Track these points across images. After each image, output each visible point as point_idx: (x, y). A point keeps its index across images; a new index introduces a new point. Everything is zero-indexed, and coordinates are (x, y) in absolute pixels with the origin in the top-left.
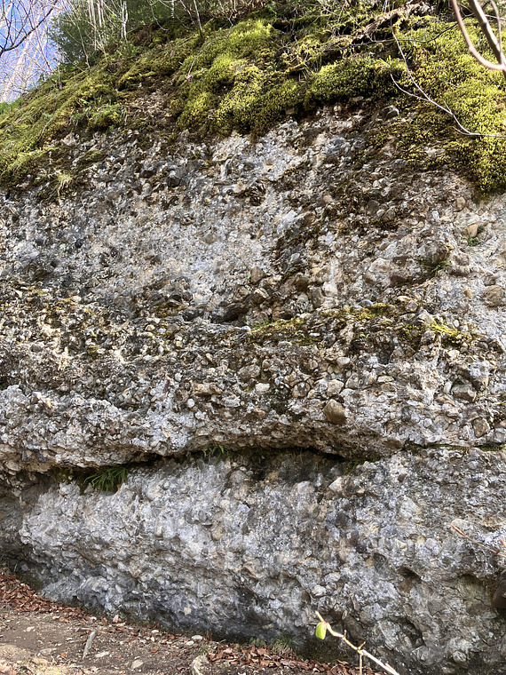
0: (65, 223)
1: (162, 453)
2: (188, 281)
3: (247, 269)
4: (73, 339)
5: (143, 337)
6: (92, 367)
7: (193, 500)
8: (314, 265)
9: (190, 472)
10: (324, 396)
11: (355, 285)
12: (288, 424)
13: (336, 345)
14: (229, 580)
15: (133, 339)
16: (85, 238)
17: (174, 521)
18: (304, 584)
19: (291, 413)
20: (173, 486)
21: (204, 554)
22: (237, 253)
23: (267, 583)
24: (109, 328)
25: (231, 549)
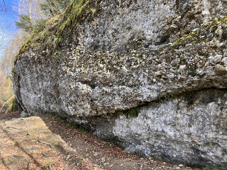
0: (98, 26)
1: (149, 101)
2: (143, 32)
3: (165, 18)
4: (109, 66)
5: (131, 59)
6: (117, 75)
7: (166, 116)
8: (195, 5)
9: (162, 106)
10: (213, 64)
11: (218, 7)
12: (199, 80)
13: (214, 38)
14: (188, 145)
15: (128, 61)
16: (105, 29)
17: (160, 125)
18: (222, 146)
19: (199, 75)
20: (157, 112)
21: (175, 136)
22: (160, 13)
23: (204, 146)
24: (120, 59)
25: (185, 134)
